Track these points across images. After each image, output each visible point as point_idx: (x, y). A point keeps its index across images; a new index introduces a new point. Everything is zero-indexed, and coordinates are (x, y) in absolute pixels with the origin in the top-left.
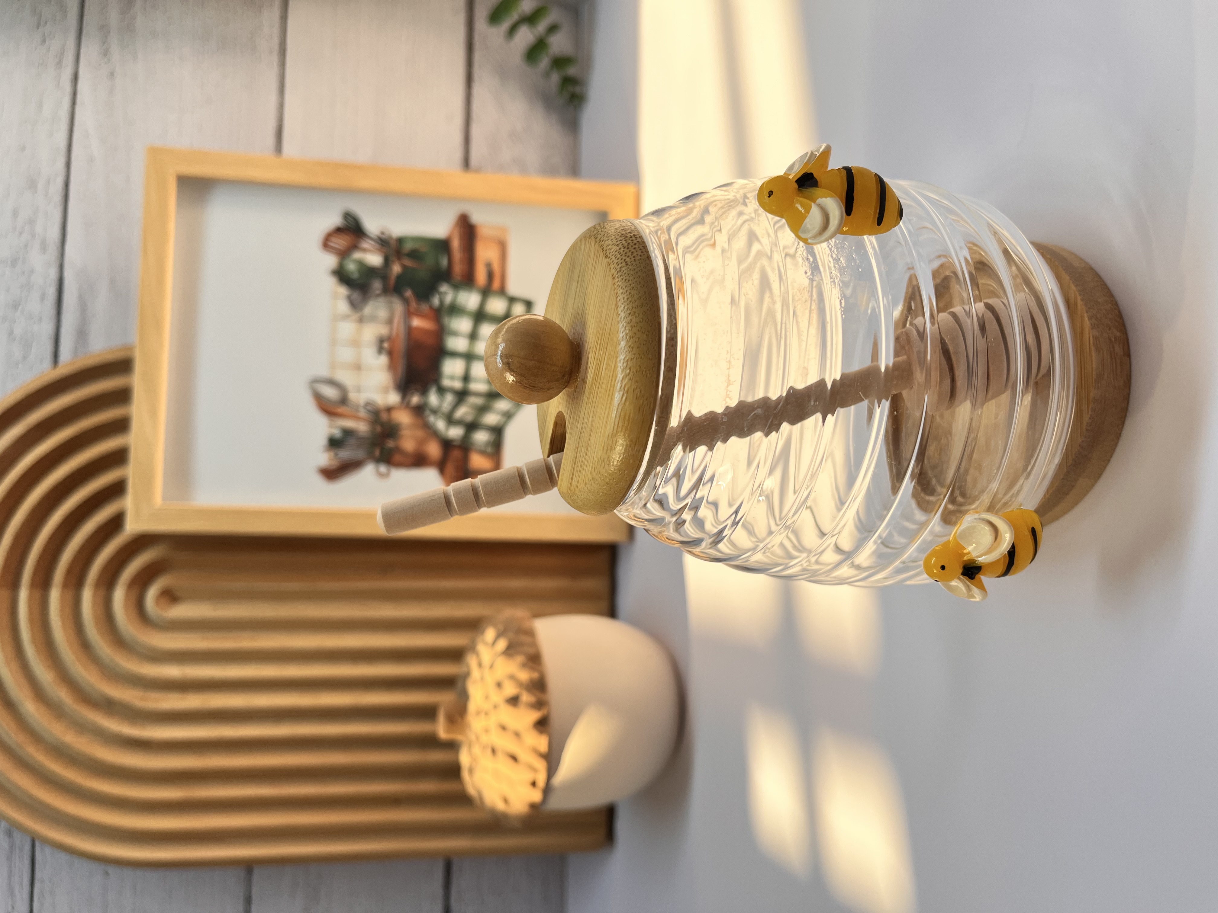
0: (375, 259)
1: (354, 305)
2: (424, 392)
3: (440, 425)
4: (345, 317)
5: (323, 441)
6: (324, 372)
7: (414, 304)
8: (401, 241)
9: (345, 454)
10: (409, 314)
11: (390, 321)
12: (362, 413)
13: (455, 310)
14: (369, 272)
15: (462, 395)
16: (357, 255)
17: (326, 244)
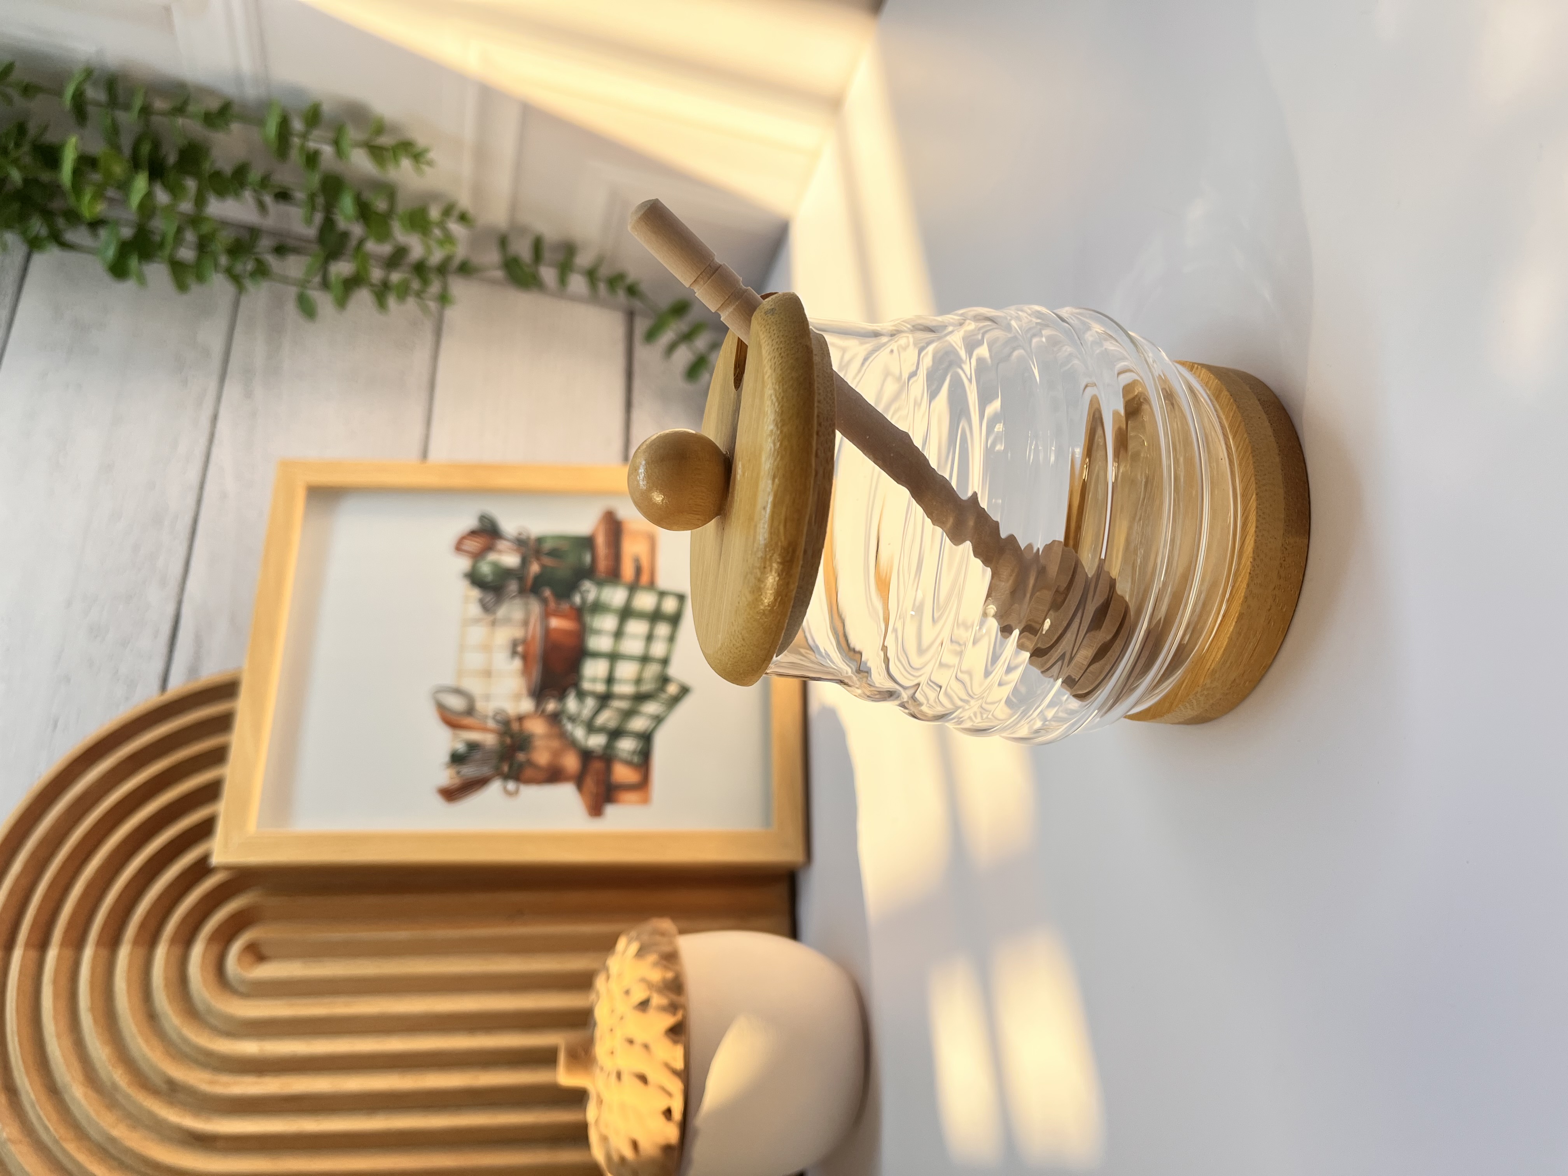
0: (511, 560)
1: (486, 608)
2: (562, 696)
3: (579, 733)
4: (476, 621)
5: (445, 757)
6: (449, 680)
7: (552, 604)
8: (540, 540)
9: (469, 771)
10: (547, 615)
11: (526, 623)
12: (491, 724)
13: (598, 608)
14: (504, 574)
15: (604, 699)
16: (492, 557)
17: (459, 548)
